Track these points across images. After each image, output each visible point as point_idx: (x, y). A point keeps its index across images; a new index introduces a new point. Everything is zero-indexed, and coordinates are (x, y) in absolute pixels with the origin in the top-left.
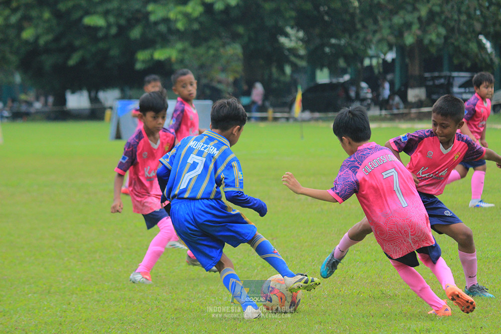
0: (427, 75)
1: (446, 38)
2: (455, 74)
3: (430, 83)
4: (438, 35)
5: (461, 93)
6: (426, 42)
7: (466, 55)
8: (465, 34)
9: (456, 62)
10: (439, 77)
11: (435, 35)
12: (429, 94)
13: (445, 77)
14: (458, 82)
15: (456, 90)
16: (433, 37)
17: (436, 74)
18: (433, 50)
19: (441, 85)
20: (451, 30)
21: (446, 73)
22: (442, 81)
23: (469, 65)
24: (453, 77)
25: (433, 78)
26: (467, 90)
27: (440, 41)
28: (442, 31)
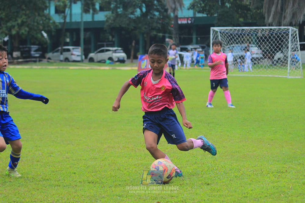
0: (21, 46)
1: (29, 32)
2: (32, 46)
3: (22, 50)
4: (25, 31)
5: (34, 54)
6: (20, 33)
7: (36, 39)
8: (36, 31)
9: (32, 41)
10: (26, 48)
11: (24, 31)
12: (22, 54)
13: (28, 48)
14: (33, 49)
15: (32, 53)
16: (23, 31)
17: (25, 46)
18: (23, 37)
19: (27, 51)
20: (30, 29)
21: (28, 46)
22: (27, 49)
23: (37, 43)
24: (32, 48)
25: (24, 48)
26: (38, 53)
27: (26, 33)
28: (27, 29)
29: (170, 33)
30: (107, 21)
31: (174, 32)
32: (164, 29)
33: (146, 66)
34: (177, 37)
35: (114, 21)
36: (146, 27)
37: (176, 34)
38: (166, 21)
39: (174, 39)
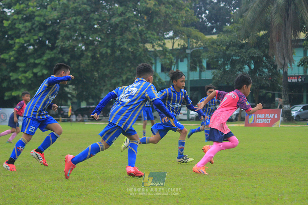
29: (280, 90)
30: (214, 78)
31: (283, 89)
32: (273, 87)
33: (253, 121)
34: (286, 94)
35: (221, 78)
36: (255, 84)
37: (286, 91)
38: (275, 78)
39: (283, 96)
